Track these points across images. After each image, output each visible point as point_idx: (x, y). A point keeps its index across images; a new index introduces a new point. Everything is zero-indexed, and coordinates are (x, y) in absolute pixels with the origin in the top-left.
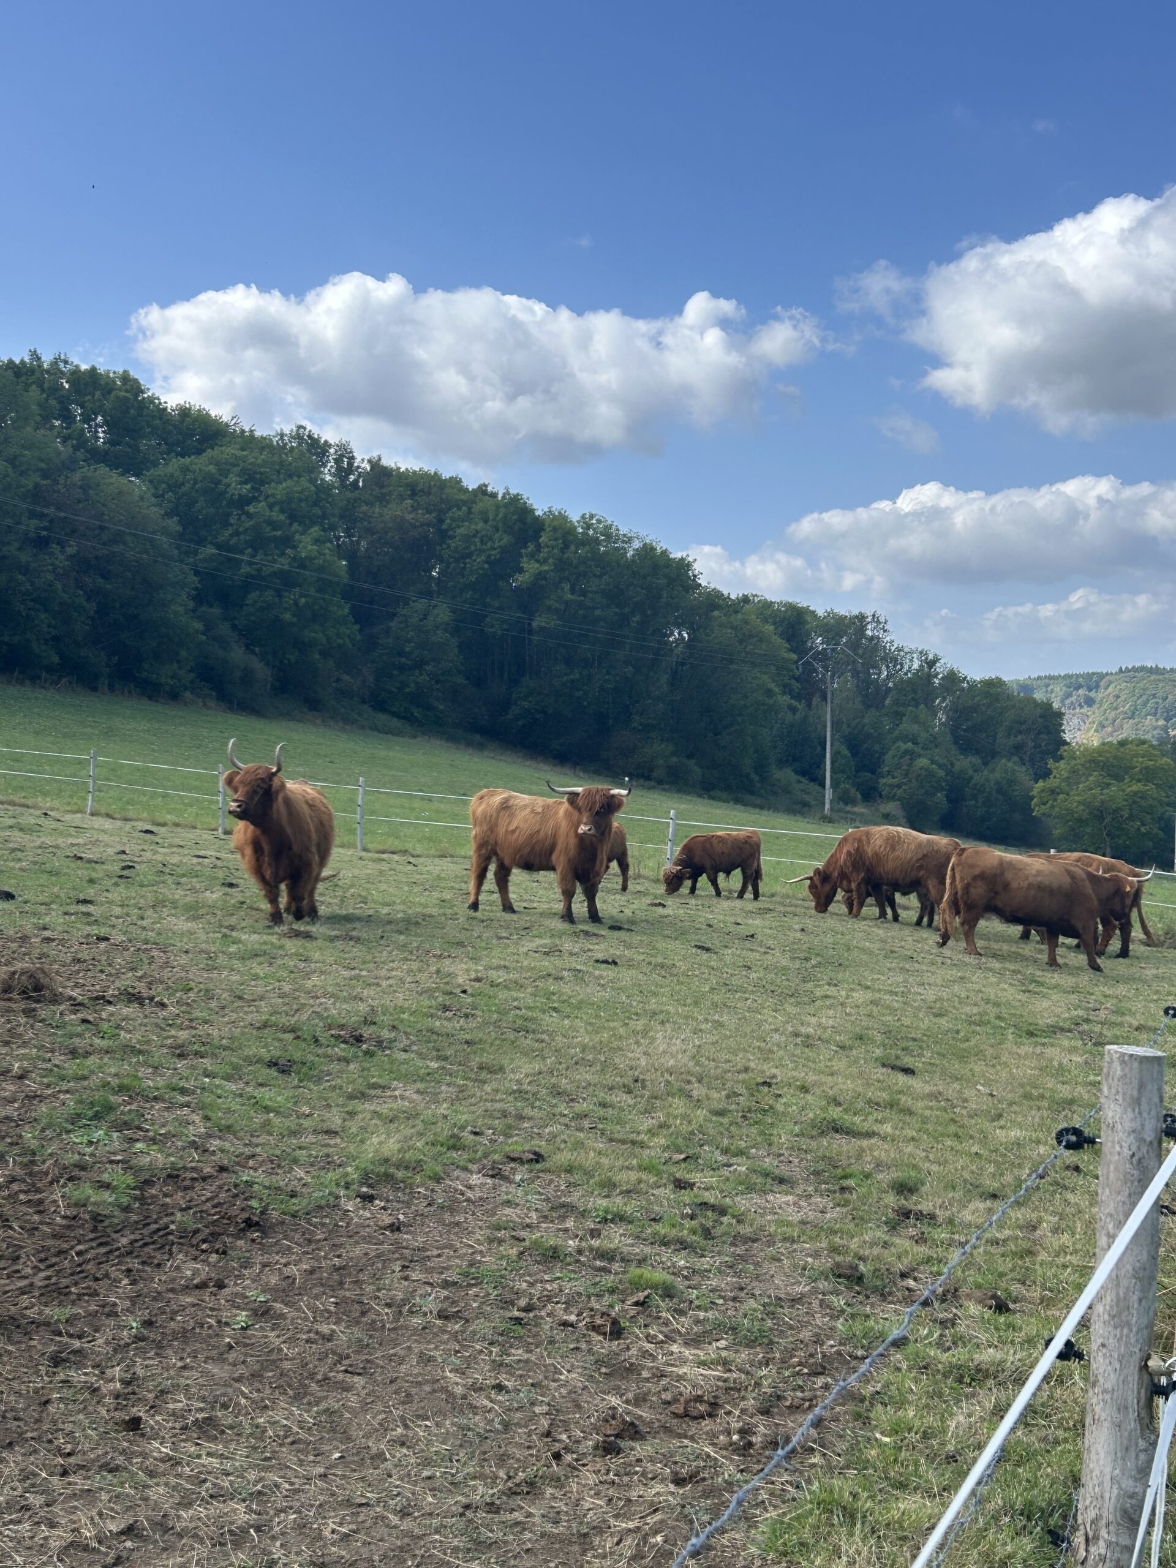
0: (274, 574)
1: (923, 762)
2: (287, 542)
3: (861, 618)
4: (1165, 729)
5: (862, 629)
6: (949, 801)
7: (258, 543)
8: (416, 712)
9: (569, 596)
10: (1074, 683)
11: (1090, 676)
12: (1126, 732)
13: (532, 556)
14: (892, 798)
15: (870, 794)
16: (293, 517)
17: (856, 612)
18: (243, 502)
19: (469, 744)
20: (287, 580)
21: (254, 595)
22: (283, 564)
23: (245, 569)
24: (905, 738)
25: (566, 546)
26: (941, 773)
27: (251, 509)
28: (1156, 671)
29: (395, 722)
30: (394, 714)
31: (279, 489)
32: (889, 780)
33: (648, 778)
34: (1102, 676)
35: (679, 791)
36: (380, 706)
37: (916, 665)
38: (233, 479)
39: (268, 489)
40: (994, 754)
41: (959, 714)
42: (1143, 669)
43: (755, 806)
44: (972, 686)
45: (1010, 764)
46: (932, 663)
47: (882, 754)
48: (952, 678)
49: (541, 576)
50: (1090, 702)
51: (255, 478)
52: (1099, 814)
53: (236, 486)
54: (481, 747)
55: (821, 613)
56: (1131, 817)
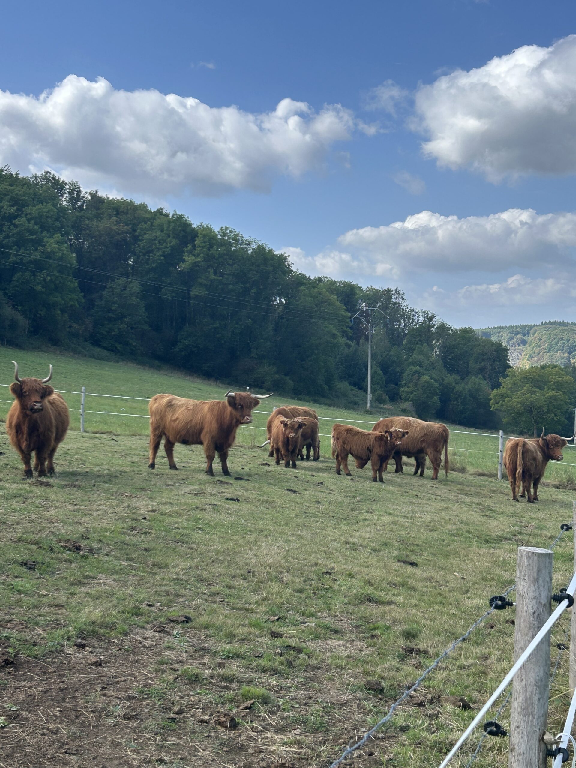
0: (30, 262)
1: (426, 378)
2: (39, 242)
3: (389, 291)
4: (568, 359)
5: (389, 298)
6: (441, 401)
7: (21, 242)
8: (119, 347)
9: (213, 277)
10: (514, 331)
11: (524, 327)
12: (546, 360)
13: (190, 252)
14: (407, 400)
15: (394, 397)
16: (43, 228)
17: (385, 288)
18: (11, 218)
19: (152, 366)
20: (39, 266)
21: (18, 274)
22: (36, 256)
23: (12, 259)
24: (415, 363)
25: (211, 246)
26: (437, 385)
27: (17, 222)
28: (563, 324)
29: (106, 353)
30: (105, 348)
31: (34, 210)
32: (406, 389)
33: (261, 387)
34: (531, 327)
35: (280, 395)
36: (96, 343)
37: (421, 320)
38: (5, 204)
39: (27, 210)
40: (468, 373)
41: (447, 350)
42: (555, 323)
43: (326, 404)
44: (455, 332)
45: (477, 380)
46: (431, 319)
47: (402, 373)
48: (443, 328)
49: (196, 264)
50: (524, 342)
51: (19, 203)
52: (530, 409)
53: (7, 208)
54: (159, 368)
55: (364, 288)
56: (549, 411)
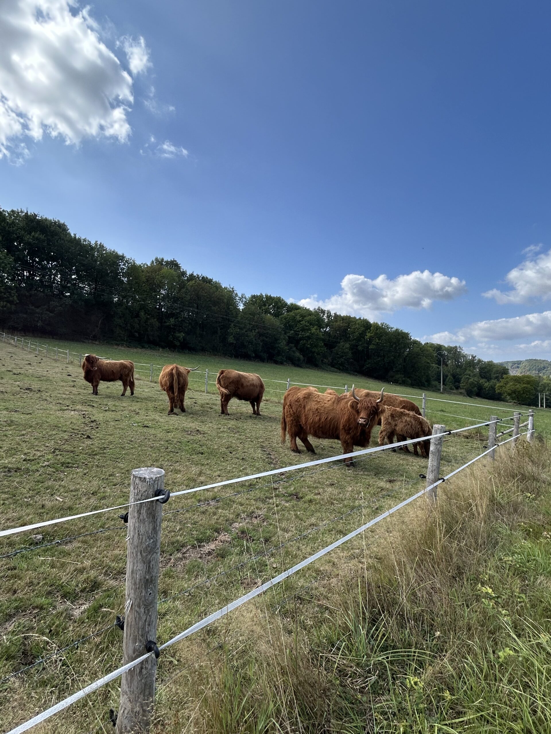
0: (306, 337)
1: (472, 380)
2: (310, 329)
3: (456, 347)
4: (538, 373)
5: (456, 350)
6: (478, 389)
7: (303, 330)
8: (341, 367)
9: (377, 341)
10: (514, 363)
11: (518, 361)
12: (528, 373)
13: (369, 332)
14: (463, 389)
15: (457, 388)
16: (311, 324)
17: (454, 346)
18: (300, 321)
19: (353, 375)
20: (309, 338)
21: (302, 341)
22: (308, 334)
23: (300, 336)
24: (467, 375)
25: (377, 329)
26: (476, 383)
27: (301, 323)
28: (535, 360)
29: (336, 370)
30: (336, 368)
31: (307, 318)
32: (463, 384)
33: (397, 383)
34: (521, 361)
35: (405, 386)
36: (333, 366)
37: (470, 358)
38: (298, 317)
39: (305, 318)
40: (491, 379)
41: (481, 369)
42: (532, 360)
43: (424, 390)
44: (485, 362)
45: (495, 381)
46: (474, 357)
47: (461, 378)
48: (480, 361)
49: (371, 336)
50: (518, 367)
51: (303, 316)
52: (514, 392)
53: (298, 318)
54: (356, 375)
55: (446, 346)
56: (523, 393)
